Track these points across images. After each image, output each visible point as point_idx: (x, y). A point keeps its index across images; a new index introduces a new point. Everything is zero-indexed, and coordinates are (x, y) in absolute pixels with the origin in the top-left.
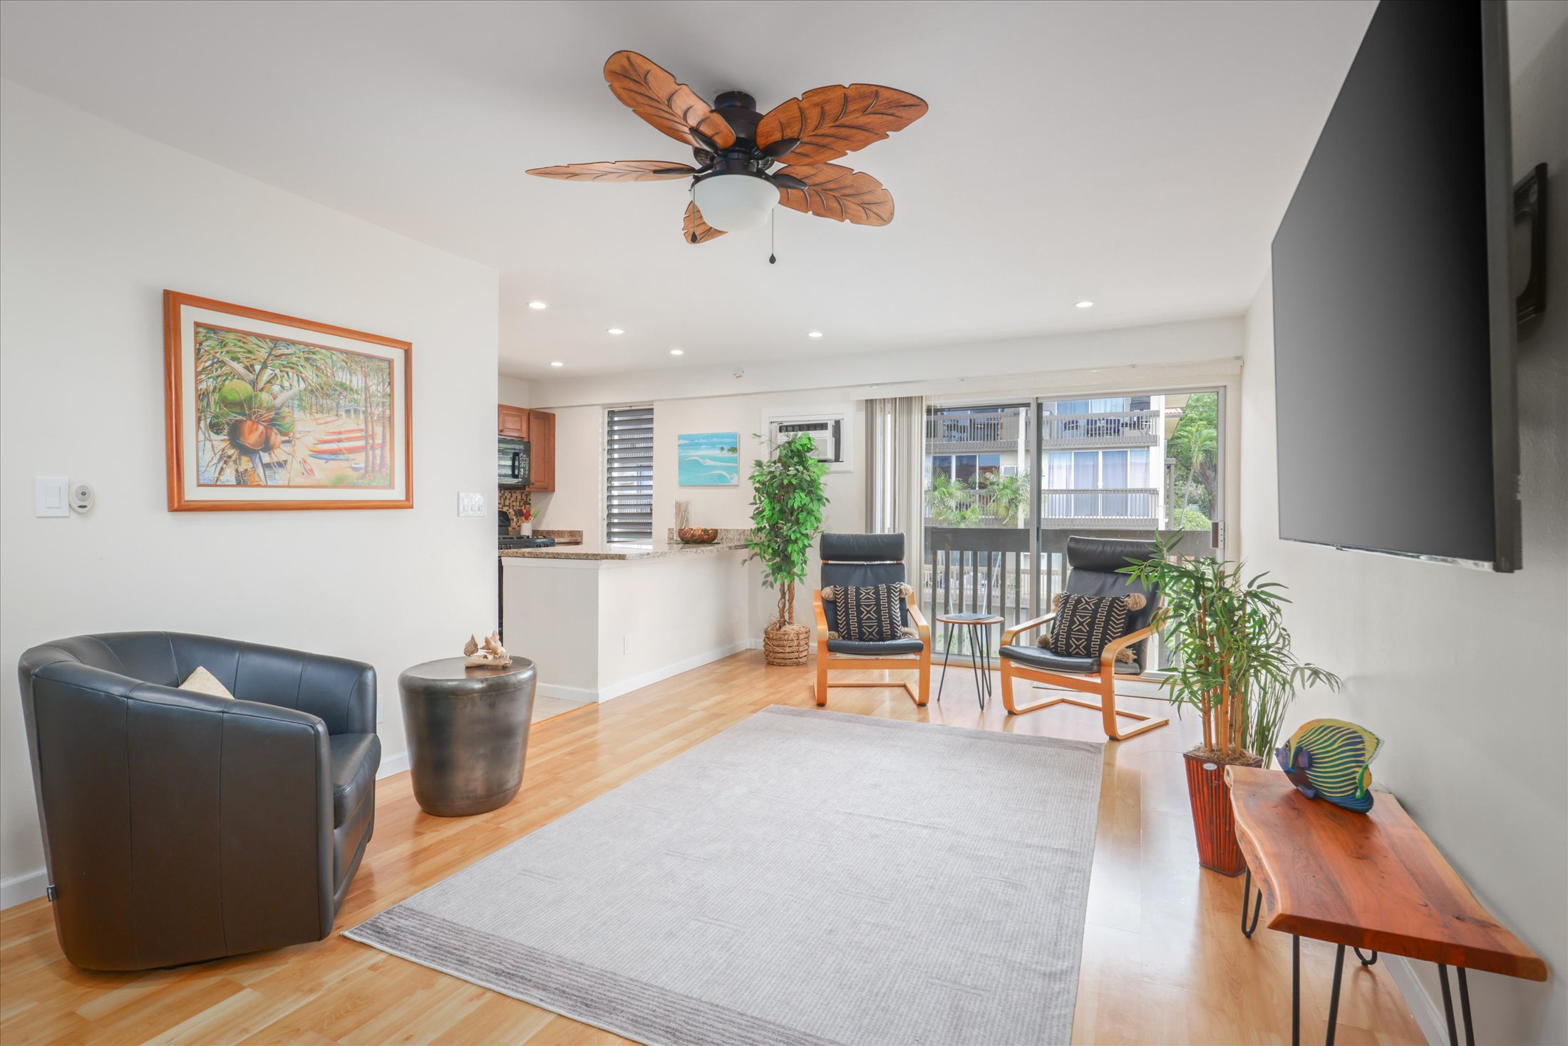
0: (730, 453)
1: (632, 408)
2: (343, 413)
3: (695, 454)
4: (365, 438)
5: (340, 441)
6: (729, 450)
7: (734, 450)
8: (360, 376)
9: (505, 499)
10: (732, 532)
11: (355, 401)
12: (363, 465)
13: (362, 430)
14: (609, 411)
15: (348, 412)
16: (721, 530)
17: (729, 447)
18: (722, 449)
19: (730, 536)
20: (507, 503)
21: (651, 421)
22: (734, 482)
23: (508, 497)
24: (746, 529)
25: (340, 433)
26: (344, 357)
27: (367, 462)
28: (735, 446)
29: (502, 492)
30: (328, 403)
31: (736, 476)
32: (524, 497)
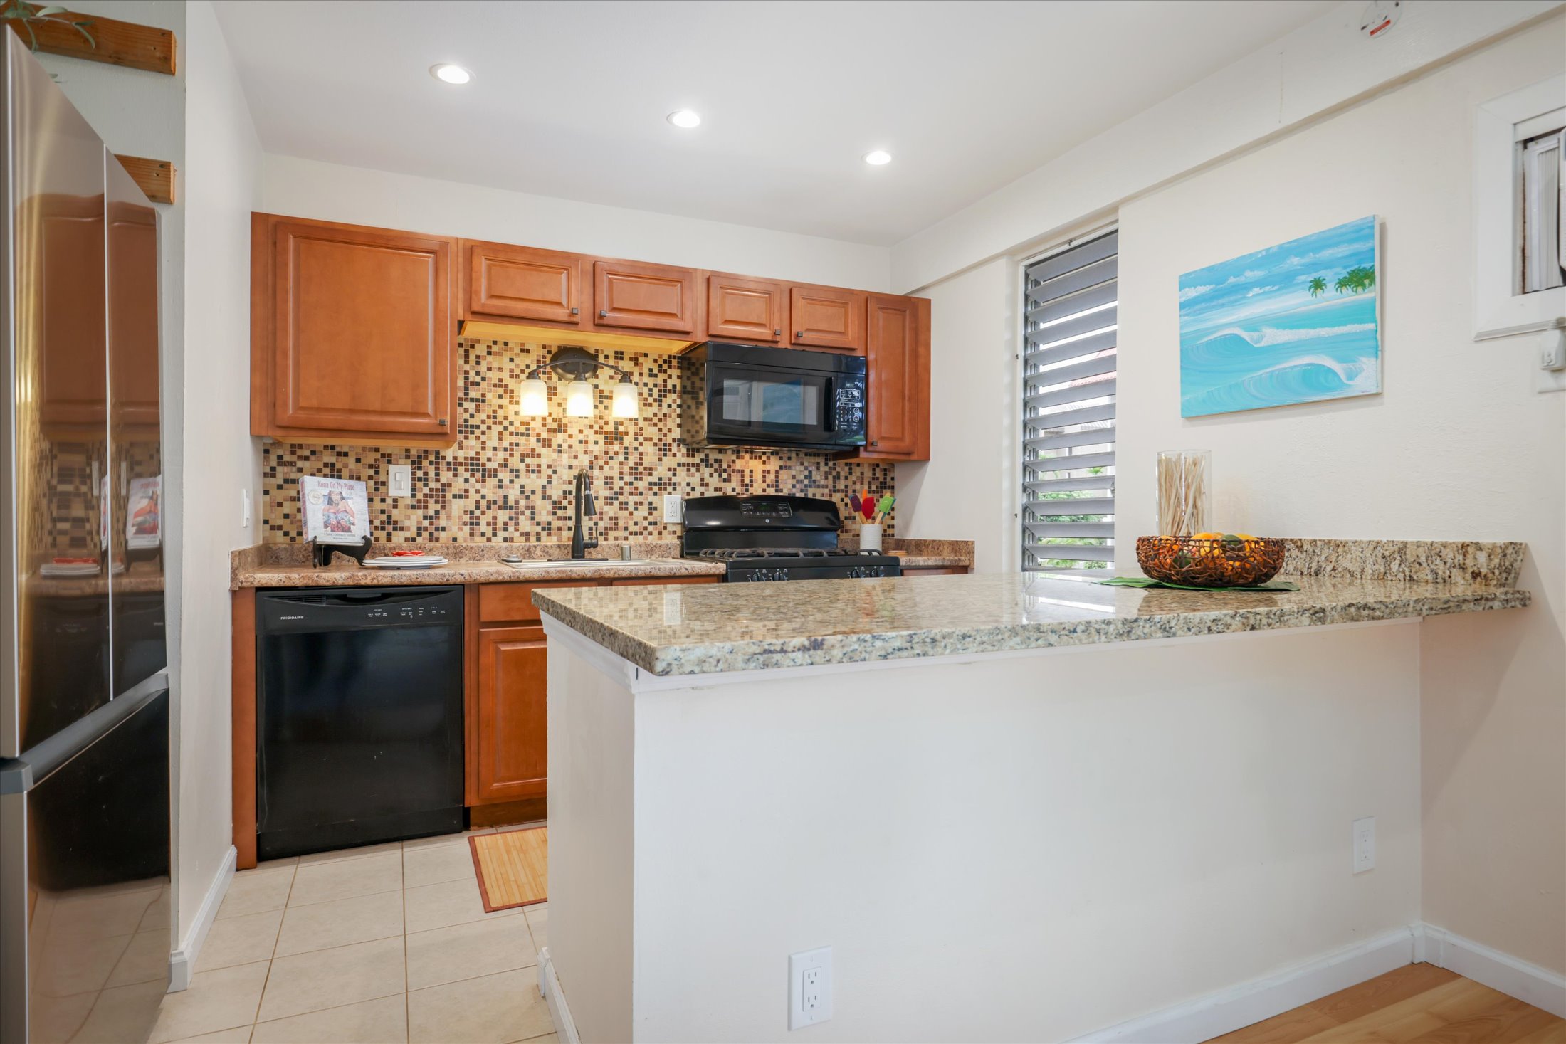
0: (1347, 291)
1: (1074, 244)
3: (1226, 320)
6: (1343, 283)
7: (1363, 276)
9: (838, 477)
10: (1355, 551)
14: (1028, 266)
16: (1313, 542)
17: (1344, 273)
18: (1318, 284)
19: (1346, 563)
20: (841, 485)
22: (1363, 384)
23: (842, 474)
24: (1410, 539)
28: (1367, 265)
29: (831, 464)
31: (1368, 364)
32: (879, 474)
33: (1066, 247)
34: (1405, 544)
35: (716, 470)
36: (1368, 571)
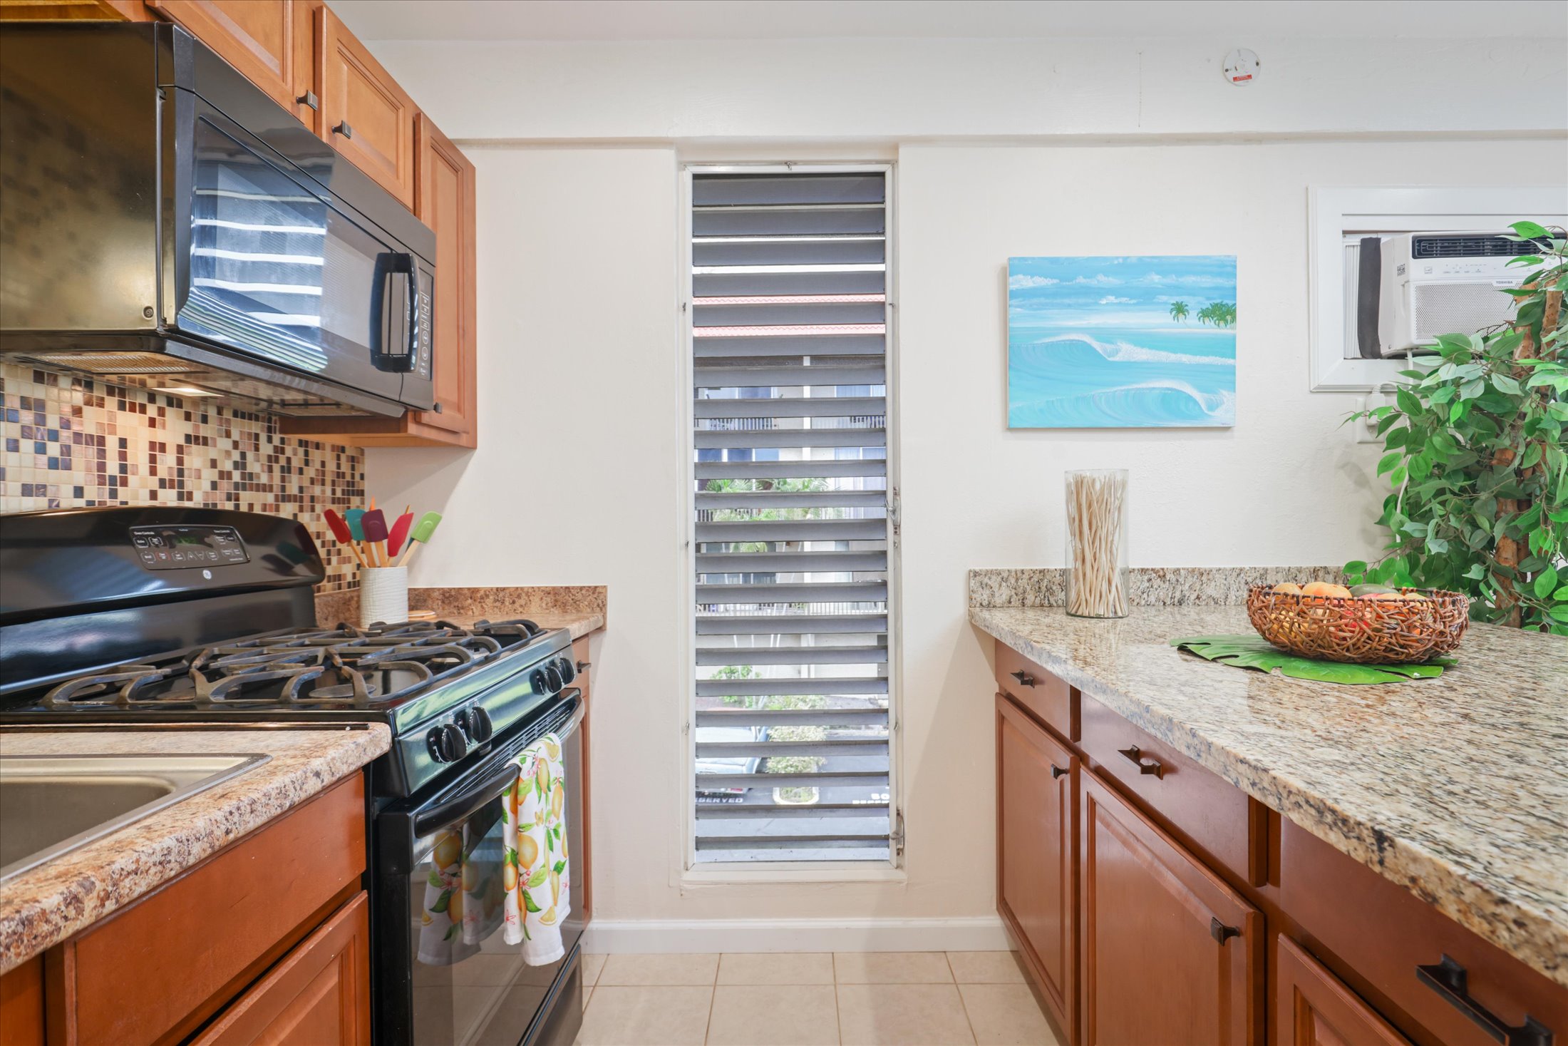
0: (1210, 323)
1: (796, 169)
6: (1205, 314)
7: (1223, 312)
9: (286, 469)
10: (1219, 578)
14: (696, 177)
16: (1177, 571)
17: (1207, 305)
18: (1180, 309)
19: (1210, 590)
20: (293, 489)
23: (296, 463)
24: (1270, 565)
28: (1230, 303)
29: (276, 439)
32: (345, 467)
33: (783, 169)
34: (1266, 570)
35: (26, 432)
36: (1232, 598)
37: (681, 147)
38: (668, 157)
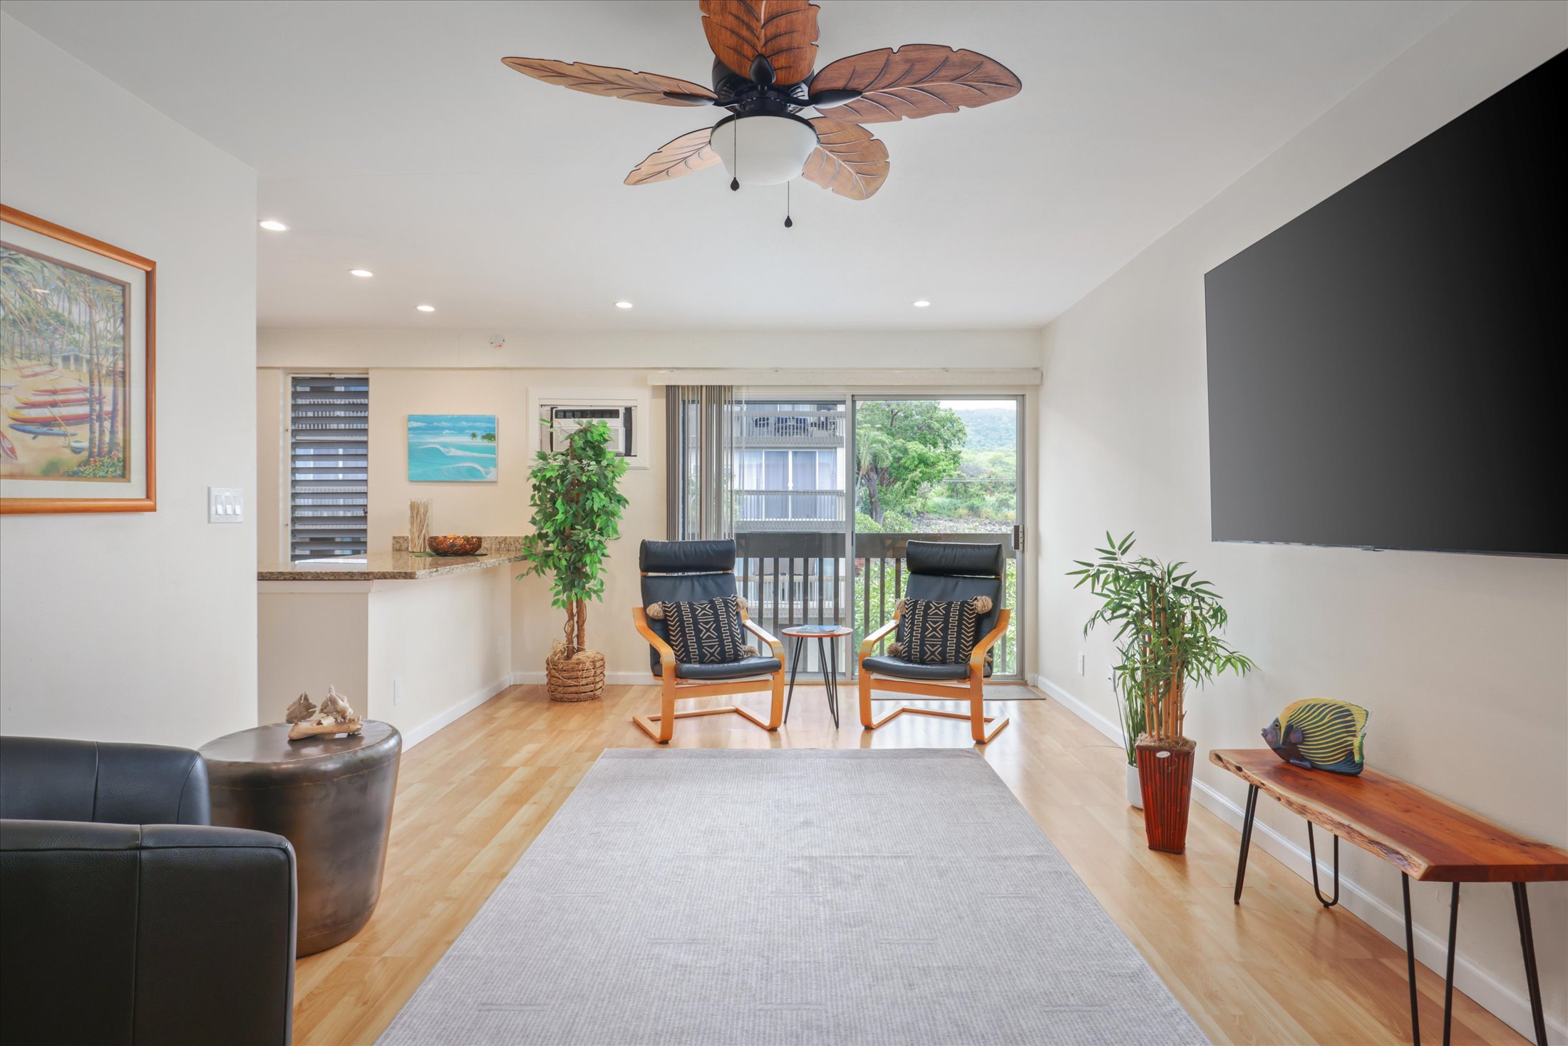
0: (486, 441)
1: (332, 376)
2: (59, 362)
3: (433, 441)
4: (90, 402)
5: (54, 404)
6: (484, 437)
7: (490, 437)
8: (83, 306)
10: (489, 540)
11: (76, 343)
12: (86, 444)
13: (85, 390)
14: (293, 378)
15: (66, 359)
17: (484, 434)
21: (365, 394)
22: (490, 477)
25: (54, 392)
26: (59, 272)
27: (91, 440)
28: (493, 433)
30: (38, 343)
31: (493, 470)
33: (327, 376)
34: (506, 537)
36: (493, 547)
37: (287, 370)
38: (280, 374)
